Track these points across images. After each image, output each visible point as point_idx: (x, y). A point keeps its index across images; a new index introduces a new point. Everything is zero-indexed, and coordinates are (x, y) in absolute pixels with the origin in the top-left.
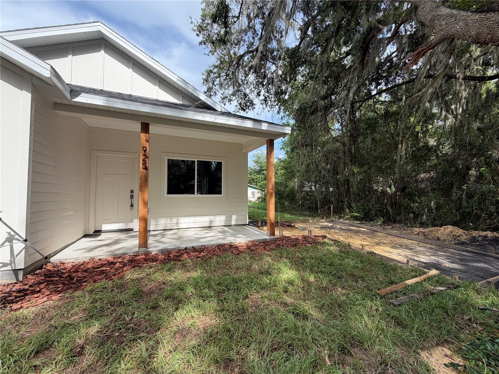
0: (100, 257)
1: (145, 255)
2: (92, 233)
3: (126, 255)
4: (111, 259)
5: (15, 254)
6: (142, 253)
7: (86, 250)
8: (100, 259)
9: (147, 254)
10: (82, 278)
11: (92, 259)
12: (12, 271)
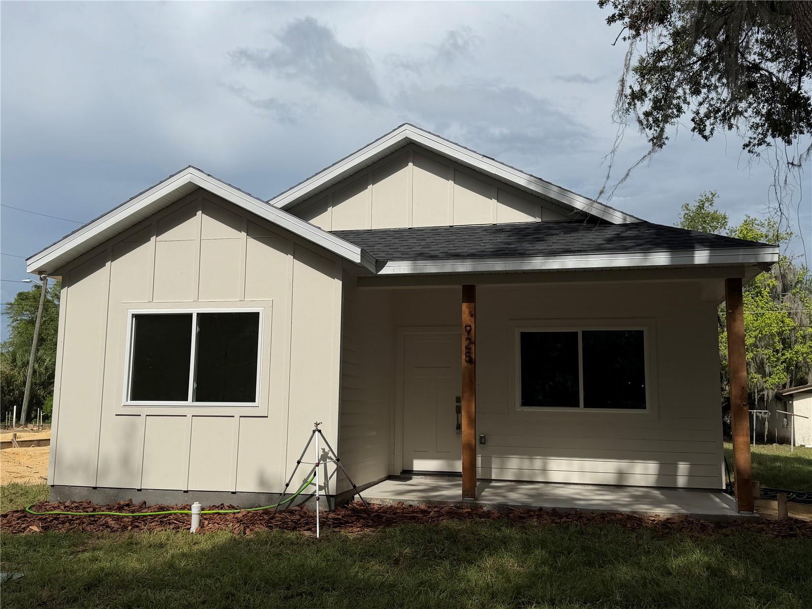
0: (411, 503)
1: (471, 509)
2: (399, 474)
3: (445, 504)
4: (423, 507)
5: (329, 477)
6: (467, 506)
7: (393, 493)
8: (411, 506)
9: (476, 507)
10: (392, 519)
11: (401, 504)
12: (325, 497)
